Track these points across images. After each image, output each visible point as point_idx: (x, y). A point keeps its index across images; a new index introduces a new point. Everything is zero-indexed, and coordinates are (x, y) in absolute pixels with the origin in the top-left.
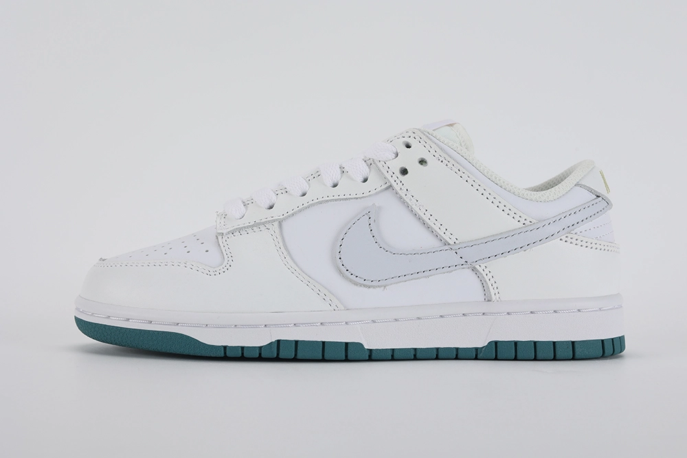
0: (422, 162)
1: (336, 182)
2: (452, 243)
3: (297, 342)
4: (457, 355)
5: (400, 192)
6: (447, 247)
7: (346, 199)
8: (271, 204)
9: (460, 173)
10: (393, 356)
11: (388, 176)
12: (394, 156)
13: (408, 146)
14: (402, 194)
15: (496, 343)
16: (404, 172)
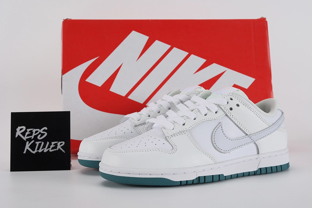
0: (238, 105)
1: (206, 114)
2: (249, 134)
3: (205, 177)
4: (249, 174)
5: (230, 116)
6: (247, 136)
7: (211, 120)
8: (183, 123)
9: (251, 109)
10: (231, 177)
11: (225, 111)
12: (227, 103)
13: (231, 99)
14: (231, 117)
15: (261, 169)
16: (231, 109)
